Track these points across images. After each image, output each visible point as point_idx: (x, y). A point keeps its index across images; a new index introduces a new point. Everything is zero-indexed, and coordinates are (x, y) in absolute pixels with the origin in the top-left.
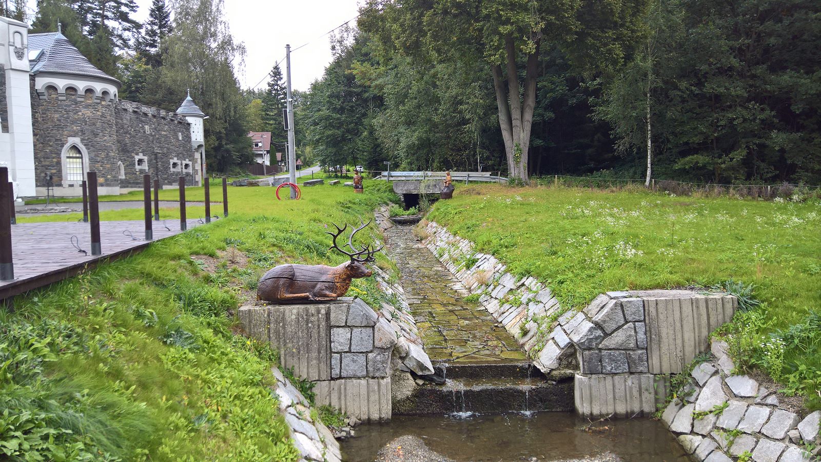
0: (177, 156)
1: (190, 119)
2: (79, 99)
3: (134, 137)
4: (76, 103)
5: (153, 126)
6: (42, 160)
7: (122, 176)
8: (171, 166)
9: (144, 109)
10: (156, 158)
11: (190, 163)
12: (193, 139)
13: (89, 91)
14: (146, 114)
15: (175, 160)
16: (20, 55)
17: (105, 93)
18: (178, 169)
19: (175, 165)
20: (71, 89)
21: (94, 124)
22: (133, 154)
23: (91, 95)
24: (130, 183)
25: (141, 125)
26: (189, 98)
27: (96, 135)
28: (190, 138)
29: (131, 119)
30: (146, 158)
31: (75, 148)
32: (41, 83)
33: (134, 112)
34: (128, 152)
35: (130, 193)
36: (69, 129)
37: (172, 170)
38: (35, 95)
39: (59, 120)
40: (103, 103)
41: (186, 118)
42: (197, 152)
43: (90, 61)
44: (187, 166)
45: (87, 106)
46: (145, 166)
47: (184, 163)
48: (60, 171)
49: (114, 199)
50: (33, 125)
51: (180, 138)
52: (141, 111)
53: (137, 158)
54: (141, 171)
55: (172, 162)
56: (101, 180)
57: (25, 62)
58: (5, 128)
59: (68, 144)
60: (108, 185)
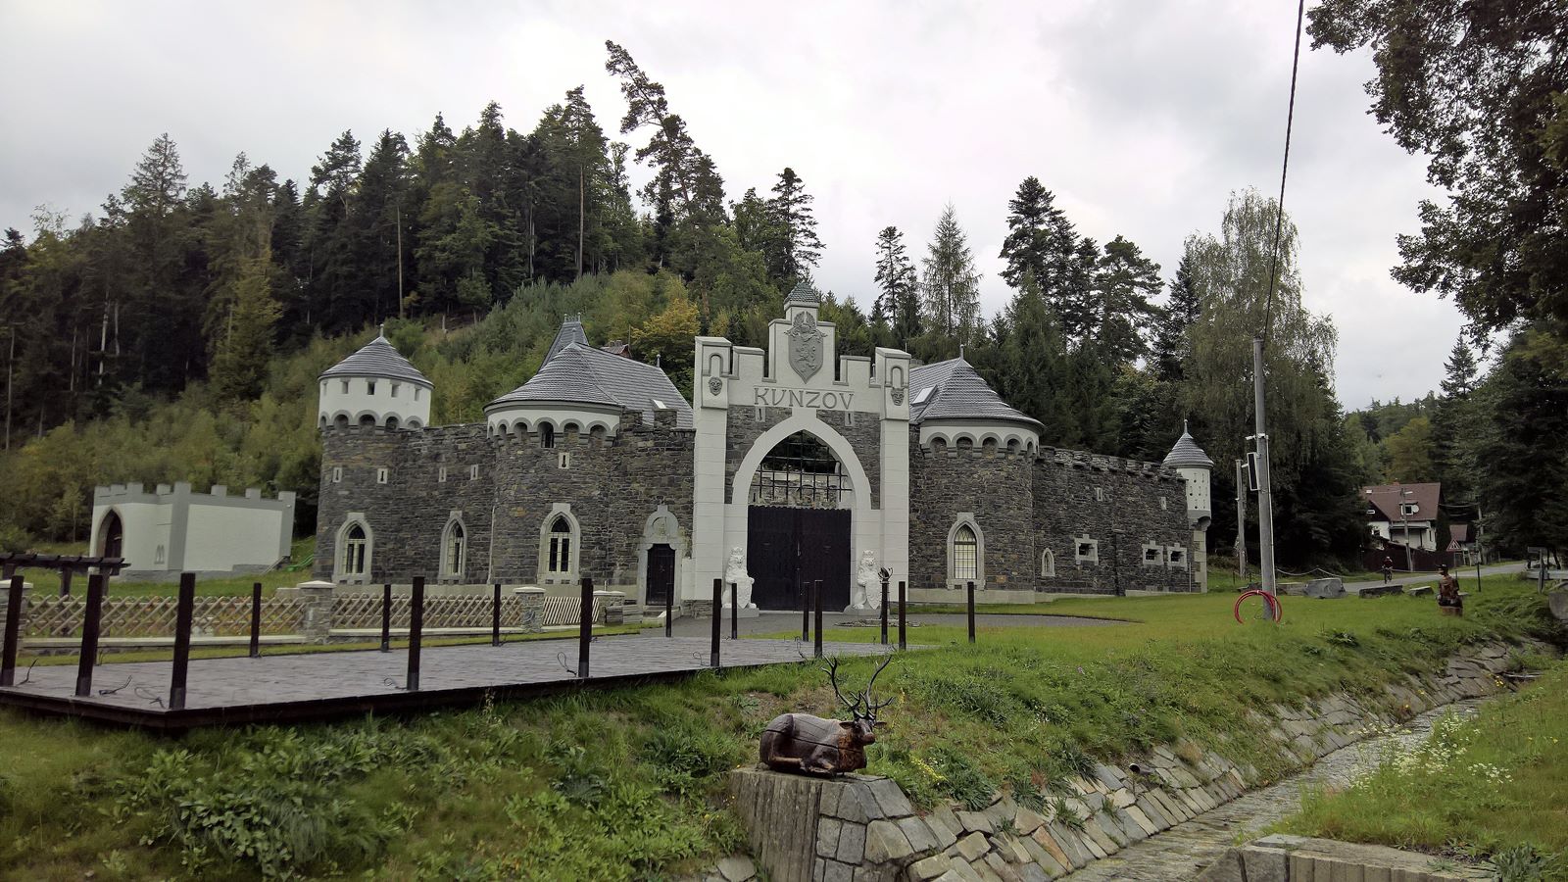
0: (1157, 539)
1: (1185, 473)
2: (974, 454)
3: (1075, 507)
4: (971, 460)
5: (1111, 488)
6: (923, 547)
7: (1049, 571)
8: (1144, 555)
9: (1097, 460)
10: (1114, 543)
11: (1184, 551)
12: (1190, 507)
13: (989, 441)
14: (1097, 470)
15: (1153, 545)
16: (898, 398)
17: (1013, 442)
18: (1159, 561)
19: (1152, 554)
20: (965, 440)
21: (995, 491)
22: (1071, 536)
23: (992, 447)
24: (1064, 584)
25: (1087, 488)
26: (1186, 435)
27: (997, 507)
28: (1186, 506)
29: (1070, 478)
30: (1095, 543)
31: (966, 528)
32: (927, 434)
33: (1077, 467)
34: (1063, 532)
35: (1056, 602)
36: (960, 499)
37: (1145, 562)
38: (916, 453)
39: (947, 487)
40: (1011, 457)
41: (1178, 471)
42: (1199, 529)
43: (1002, 395)
44: (1176, 556)
45: (987, 464)
46: (1093, 557)
47: (1170, 550)
48: (944, 564)
49: (1029, 612)
50: (911, 496)
51: (1164, 506)
52: (1088, 464)
53: (1078, 542)
54: (1085, 565)
55: (1145, 548)
56: (1002, 579)
57: (905, 407)
58: (876, 502)
59: (957, 523)
60: (1012, 587)
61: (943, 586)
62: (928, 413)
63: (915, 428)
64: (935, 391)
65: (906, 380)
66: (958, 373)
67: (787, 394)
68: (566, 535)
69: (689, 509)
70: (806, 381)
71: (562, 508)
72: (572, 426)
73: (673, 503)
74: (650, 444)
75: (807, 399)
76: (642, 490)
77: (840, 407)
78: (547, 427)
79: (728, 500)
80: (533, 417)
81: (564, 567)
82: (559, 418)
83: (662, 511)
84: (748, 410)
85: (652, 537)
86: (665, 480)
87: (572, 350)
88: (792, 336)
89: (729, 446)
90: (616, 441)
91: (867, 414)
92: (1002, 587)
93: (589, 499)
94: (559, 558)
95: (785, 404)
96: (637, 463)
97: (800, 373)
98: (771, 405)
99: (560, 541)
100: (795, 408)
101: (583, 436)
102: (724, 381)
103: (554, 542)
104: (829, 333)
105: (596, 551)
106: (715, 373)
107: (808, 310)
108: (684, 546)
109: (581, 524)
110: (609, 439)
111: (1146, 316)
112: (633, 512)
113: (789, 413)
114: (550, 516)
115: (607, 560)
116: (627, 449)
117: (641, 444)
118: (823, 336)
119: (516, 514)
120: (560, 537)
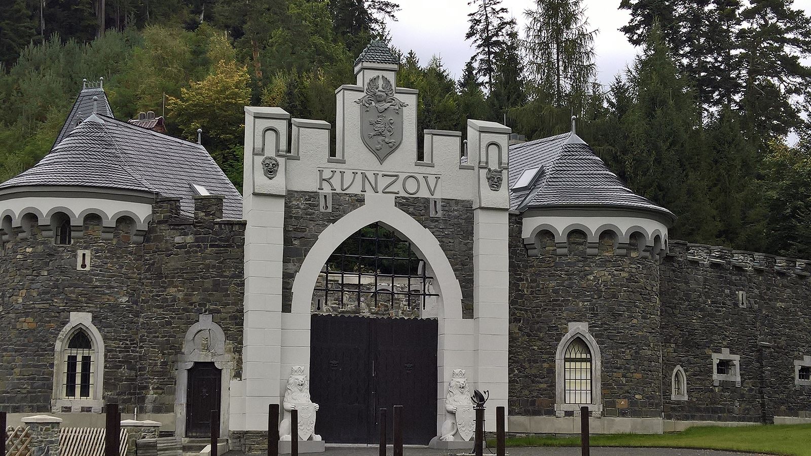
2: (589, 251)
3: (712, 315)
4: (585, 258)
5: (756, 291)
6: (527, 365)
7: (680, 393)
8: (797, 373)
9: (738, 258)
10: (759, 360)
13: (608, 234)
14: (739, 269)
15: (806, 361)
16: (495, 182)
19: (805, 371)
20: (577, 234)
21: (614, 296)
22: (707, 351)
23: (610, 242)
24: (698, 410)
25: (727, 291)
27: (616, 316)
29: (706, 280)
30: (736, 359)
31: (579, 341)
33: (714, 265)
34: (698, 346)
35: (689, 432)
36: (570, 307)
39: (556, 292)
40: (634, 254)
43: (623, 178)
45: (604, 263)
46: (735, 376)
48: (552, 385)
49: (656, 443)
50: (512, 302)
52: (729, 263)
53: (716, 358)
54: (725, 385)
55: (799, 365)
56: (623, 403)
57: (504, 192)
58: (468, 310)
59: (568, 336)
60: (635, 414)
61: (551, 412)
62: (532, 199)
63: (516, 220)
64: (541, 174)
65: (505, 159)
66: (569, 150)
67: (359, 177)
68: (86, 352)
69: (238, 319)
70: (381, 160)
71: (81, 318)
72: (93, 218)
73: (219, 312)
74: (190, 239)
75: (383, 183)
76: (180, 295)
77: (424, 193)
78: (62, 218)
79: (286, 307)
80: (45, 206)
81: (85, 392)
82: (77, 207)
83: (205, 322)
84: (311, 197)
85: (193, 355)
86: (208, 283)
87: (93, 124)
88: (364, 106)
89: (287, 241)
90: (147, 235)
91: (457, 202)
92: (623, 414)
93: (114, 308)
94: (78, 380)
95: (356, 190)
96: (173, 263)
97: (375, 151)
98: (339, 191)
99: (79, 358)
100: (369, 195)
101: (107, 230)
102: (281, 161)
103: (72, 361)
104: (410, 102)
105: (124, 371)
106: (270, 152)
107: (386, 74)
108: (232, 365)
109: (105, 338)
110: (139, 233)
111: (799, 80)
112: (169, 323)
113: (359, 201)
114: (67, 328)
115: (138, 383)
116: (163, 245)
117: (178, 239)
118: (403, 105)
119: (25, 326)
120: (80, 354)
